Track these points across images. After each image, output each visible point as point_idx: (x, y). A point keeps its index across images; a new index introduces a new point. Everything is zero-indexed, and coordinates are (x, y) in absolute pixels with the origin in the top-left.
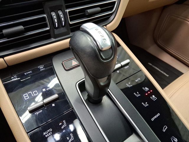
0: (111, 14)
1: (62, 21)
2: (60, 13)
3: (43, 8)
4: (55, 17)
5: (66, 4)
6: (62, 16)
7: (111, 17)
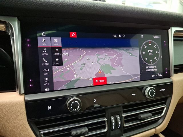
0: (160, 118)
1: (119, 125)
2: (118, 117)
3: (105, 113)
4: (113, 121)
5: (123, 110)
6: (119, 120)
7: (159, 121)
